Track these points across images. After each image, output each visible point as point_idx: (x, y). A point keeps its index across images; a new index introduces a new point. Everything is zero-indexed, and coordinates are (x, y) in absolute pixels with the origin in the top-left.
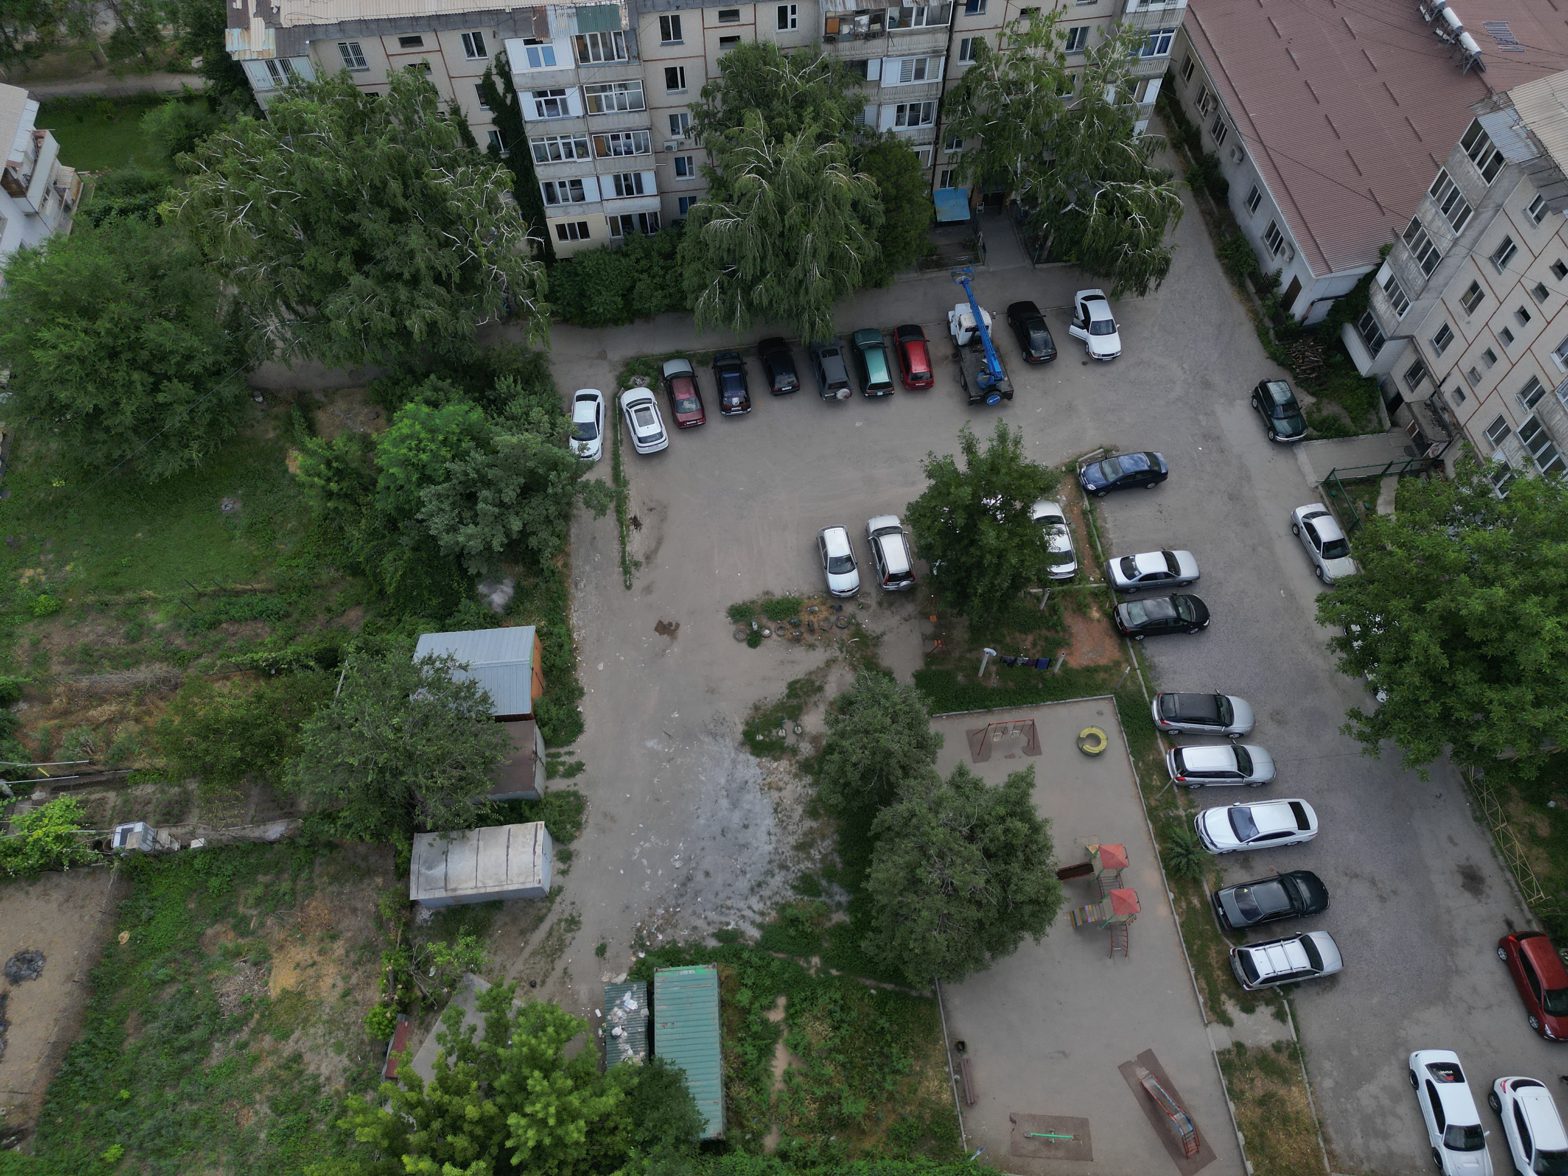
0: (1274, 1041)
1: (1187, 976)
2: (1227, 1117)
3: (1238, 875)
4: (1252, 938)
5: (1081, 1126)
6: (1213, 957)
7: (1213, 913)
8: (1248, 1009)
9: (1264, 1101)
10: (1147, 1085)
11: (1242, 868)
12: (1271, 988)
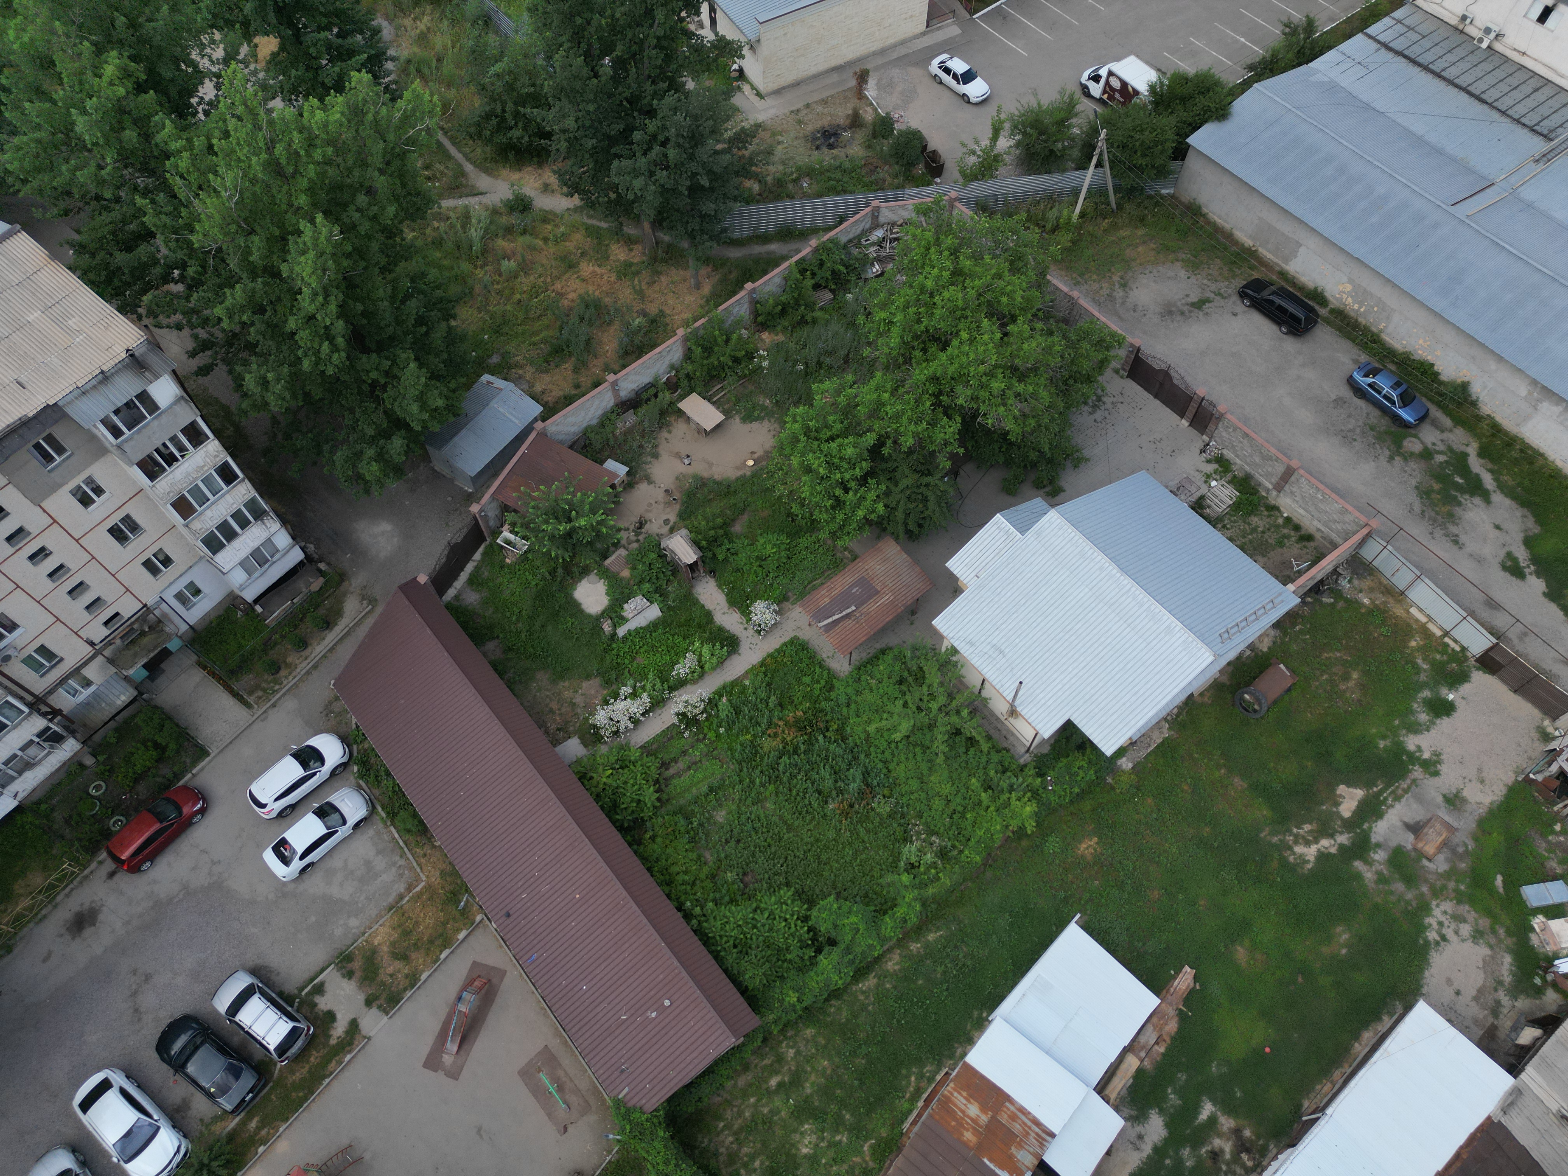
0: (346, 980)
1: (335, 1082)
2: (436, 974)
3: (201, 1106)
4: (259, 1054)
5: (527, 1074)
6: (302, 1072)
7: (255, 1102)
8: (331, 1016)
9: (403, 957)
10: (455, 1048)
11: (189, 1108)
12: (298, 1011)
